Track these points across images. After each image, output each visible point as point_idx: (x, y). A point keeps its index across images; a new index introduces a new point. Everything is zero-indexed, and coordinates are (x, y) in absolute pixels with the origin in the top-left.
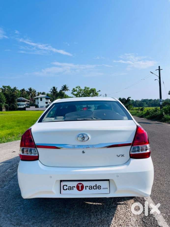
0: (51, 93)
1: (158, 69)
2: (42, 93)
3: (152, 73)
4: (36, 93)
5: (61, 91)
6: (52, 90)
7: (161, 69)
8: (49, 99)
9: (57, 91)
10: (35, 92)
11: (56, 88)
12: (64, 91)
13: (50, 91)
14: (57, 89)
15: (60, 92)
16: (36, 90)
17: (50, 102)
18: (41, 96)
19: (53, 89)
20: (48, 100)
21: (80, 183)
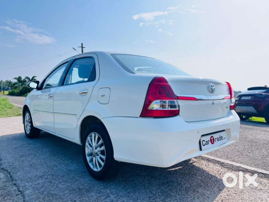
1: (81, 46)
3: (74, 50)
7: (84, 47)
21: (212, 137)
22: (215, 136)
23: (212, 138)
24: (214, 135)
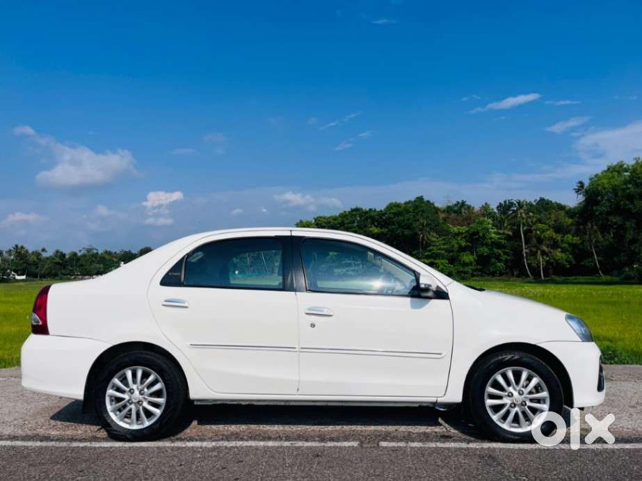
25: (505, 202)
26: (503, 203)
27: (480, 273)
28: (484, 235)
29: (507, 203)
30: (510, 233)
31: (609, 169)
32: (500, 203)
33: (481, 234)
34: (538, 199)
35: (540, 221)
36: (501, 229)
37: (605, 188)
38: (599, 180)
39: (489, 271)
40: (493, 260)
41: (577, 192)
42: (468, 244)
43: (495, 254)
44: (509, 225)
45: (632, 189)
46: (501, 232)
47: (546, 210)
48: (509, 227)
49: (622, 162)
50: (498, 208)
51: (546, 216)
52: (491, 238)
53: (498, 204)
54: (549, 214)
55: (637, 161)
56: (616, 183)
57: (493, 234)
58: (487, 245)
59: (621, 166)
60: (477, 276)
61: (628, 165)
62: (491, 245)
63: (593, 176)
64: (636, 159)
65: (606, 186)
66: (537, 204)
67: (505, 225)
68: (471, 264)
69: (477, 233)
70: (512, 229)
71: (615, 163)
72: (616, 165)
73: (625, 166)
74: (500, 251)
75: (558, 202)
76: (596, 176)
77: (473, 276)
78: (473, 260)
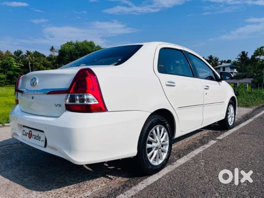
0: (238, 60)
2: (227, 60)
4: (219, 62)
5: (253, 57)
6: (240, 56)
8: (235, 68)
9: (247, 56)
10: (218, 60)
11: (246, 53)
12: (258, 57)
13: (237, 58)
14: (248, 54)
15: (251, 58)
16: (219, 58)
17: (236, 72)
18: (224, 64)
19: (242, 54)
20: (233, 70)
21: (30, 131)
22: (34, 133)
23: (30, 133)
24: (32, 131)
25: (18, 51)
26: (17, 51)
27: (9, 83)
28: (10, 65)
29: (19, 51)
30: (23, 65)
31: (67, 43)
32: (16, 51)
33: (9, 65)
34: (34, 51)
35: (36, 61)
36: (18, 63)
37: (67, 51)
38: (65, 47)
39: (13, 82)
40: (15, 77)
41: (51, 50)
42: (2, 69)
43: (16, 74)
44: (22, 61)
45: (77, 52)
46: (18, 64)
47: (38, 56)
48: (22, 62)
49: (72, 41)
50: (14, 53)
51: (38, 59)
52: (14, 67)
53: (15, 52)
54: (40, 58)
55: (77, 42)
56: (71, 49)
57: (15, 65)
58: (12, 70)
59: (72, 43)
60: (8, 84)
61: (74, 43)
62: (14, 70)
63: (62, 45)
64: (76, 41)
65: (68, 50)
66: (34, 53)
67: (20, 61)
68: (4, 79)
69: (7, 64)
70: (23, 63)
71: (69, 41)
72: (70, 42)
73: (73, 43)
74: (18, 73)
75: (43, 54)
76: (63, 45)
77: (6, 84)
78: (5, 77)
